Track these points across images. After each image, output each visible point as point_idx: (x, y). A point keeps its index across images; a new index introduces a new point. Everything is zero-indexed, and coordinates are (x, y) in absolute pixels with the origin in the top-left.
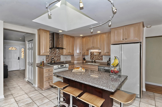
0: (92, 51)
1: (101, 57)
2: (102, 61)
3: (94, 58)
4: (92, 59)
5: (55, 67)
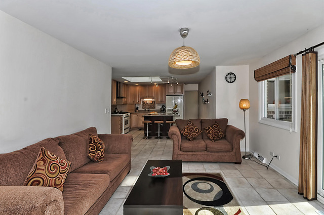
0: (145, 100)
1: (154, 106)
2: (155, 109)
3: (147, 107)
4: (145, 108)
5: (125, 115)
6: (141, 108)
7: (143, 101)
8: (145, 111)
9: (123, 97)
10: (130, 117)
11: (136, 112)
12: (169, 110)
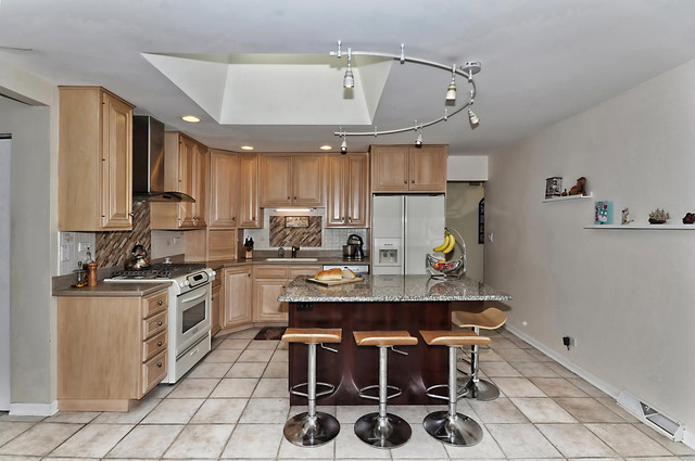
0: (282, 211)
1: (315, 236)
2: (319, 248)
3: (287, 239)
4: (281, 242)
5: (179, 284)
6: (262, 243)
7: (272, 219)
8: (282, 255)
9: (175, 197)
10: (218, 283)
11: (242, 258)
12: (384, 253)
